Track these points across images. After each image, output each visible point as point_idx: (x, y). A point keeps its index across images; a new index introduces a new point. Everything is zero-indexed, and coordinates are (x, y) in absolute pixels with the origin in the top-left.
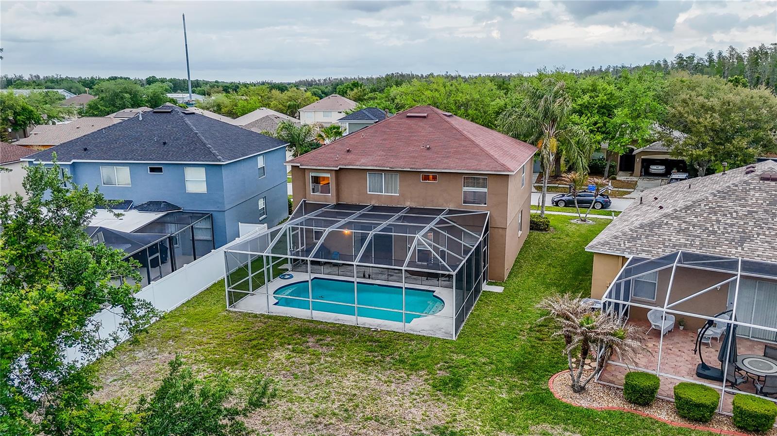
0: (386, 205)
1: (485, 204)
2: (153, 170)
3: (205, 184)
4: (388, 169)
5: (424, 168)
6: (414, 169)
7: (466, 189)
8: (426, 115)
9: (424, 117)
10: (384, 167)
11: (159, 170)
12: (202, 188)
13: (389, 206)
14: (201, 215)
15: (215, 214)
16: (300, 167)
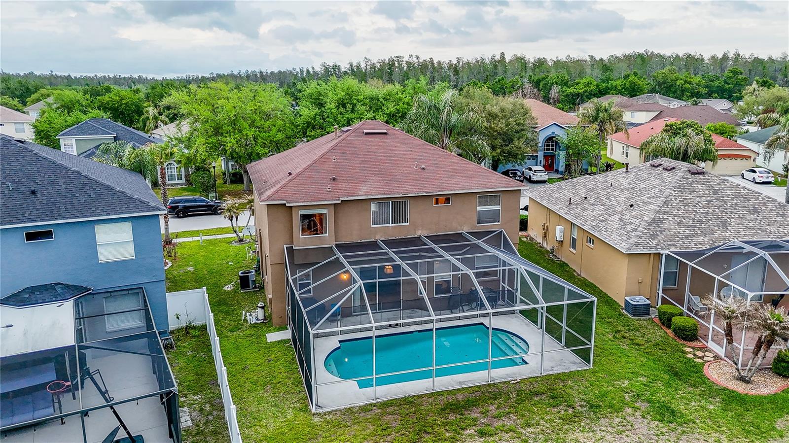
0: (394, 238)
1: (499, 222)
2: (31, 236)
3: (131, 247)
4: (401, 196)
5: (439, 191)
6: (430, 193)
7: (480, 208)
8: (385, 131)
9: (385, 134)
10: (394, 194)
11: (47, 234)
12: (128, 252)
13: (397, 238)
14: (126, 292)
15: (149, 287)
16: (287, 205)
